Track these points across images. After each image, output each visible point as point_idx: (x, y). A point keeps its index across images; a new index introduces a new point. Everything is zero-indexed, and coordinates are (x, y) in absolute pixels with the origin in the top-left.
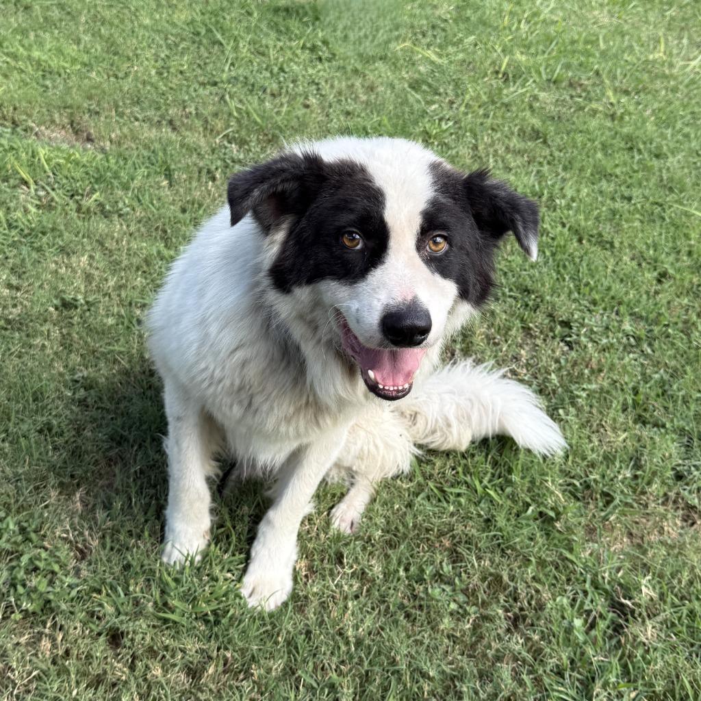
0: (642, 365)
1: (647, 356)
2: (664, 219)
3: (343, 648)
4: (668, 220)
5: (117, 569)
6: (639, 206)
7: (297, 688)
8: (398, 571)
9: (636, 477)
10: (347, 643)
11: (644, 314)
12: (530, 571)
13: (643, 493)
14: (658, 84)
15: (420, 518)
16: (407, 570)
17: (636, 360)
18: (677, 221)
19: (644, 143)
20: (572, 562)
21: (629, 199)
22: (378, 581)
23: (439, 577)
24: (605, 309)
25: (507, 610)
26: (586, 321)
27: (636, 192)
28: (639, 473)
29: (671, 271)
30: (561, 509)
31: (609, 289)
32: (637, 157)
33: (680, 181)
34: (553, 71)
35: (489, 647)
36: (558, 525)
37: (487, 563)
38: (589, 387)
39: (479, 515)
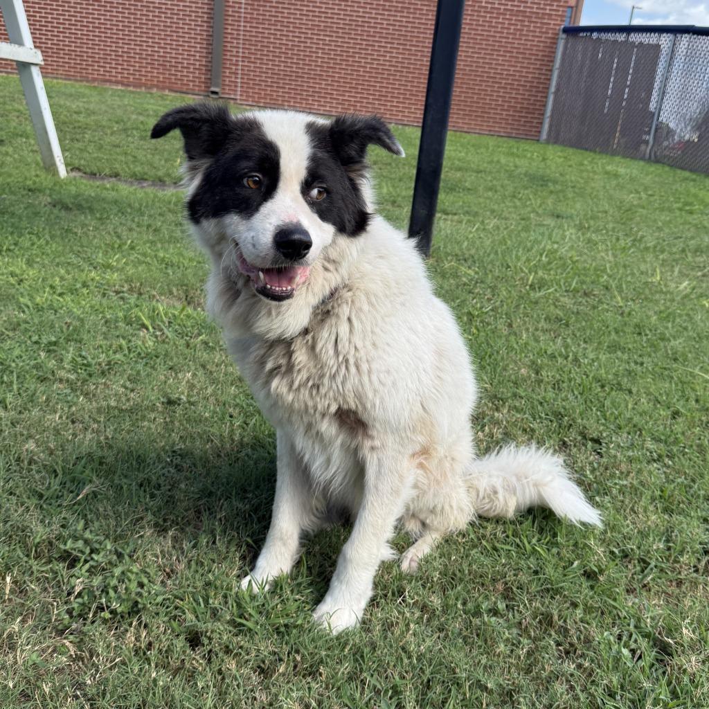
0: (665, 473)
1: (668, 467)
2: (672, 378)
3: (406, 661)
4: (676, 378)
5: (199, 584)
6: (650, 368)
7: (363, 688)
8: (456, 604)
9: (669, 549)
10: (410, 657)
11: (663, 438)
12: (579, 613)
13: (676, 561)
14: (657, 296)
15: (474, 567)
16: (464, 604)
17: (659, 469)
18: (684, 379)
19: (650, 330)
20: (616, 608)
21: (642, 364)
22: (437, 613)
23: (494, 612)
24: (629, 433)
25: (558, 644)
26: (614, 439)
27: (645, 359)
28: (671, 544)
29: (682, 410)
30: (604, 567)
31: (631, 419)
32: (645, 338)
33: (683, 354)
34: (570, 286)
35: (544, 669)
36: (601, 578)
37: (538, 605)
38: (621, 482)
39: (529, 568)
